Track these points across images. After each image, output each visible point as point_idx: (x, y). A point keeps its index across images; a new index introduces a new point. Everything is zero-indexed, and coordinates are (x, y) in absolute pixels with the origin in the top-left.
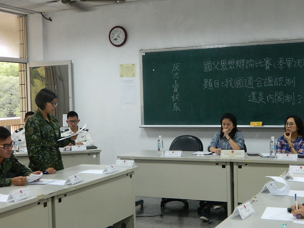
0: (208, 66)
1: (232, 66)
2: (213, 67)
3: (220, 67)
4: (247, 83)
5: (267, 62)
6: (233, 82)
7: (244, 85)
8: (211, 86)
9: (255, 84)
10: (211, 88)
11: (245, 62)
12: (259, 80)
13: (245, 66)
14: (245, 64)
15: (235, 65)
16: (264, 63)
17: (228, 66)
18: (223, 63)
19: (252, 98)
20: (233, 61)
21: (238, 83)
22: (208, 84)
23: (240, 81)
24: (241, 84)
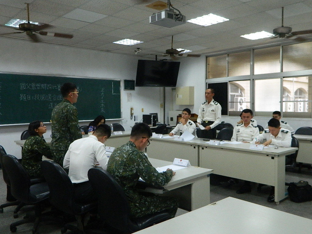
0: (23, 86)
1: (39, 87)
2: (27, 87)
3: (31, 87)
4: (48, 98)
5: (59, 86)
6: (40, 97)
7: (46, 99)
8: (25, 99)
9: (52, 98)
10: (25, 100)
11: (47, 85)
12: (55, 96)
13: (46, 88)
14: (47, 87)
15: (41, 87)
16: (57, 87)
17: (36, 87)
18: (33, 85)
19: (50, 106)
20: (39, 84)
21: (43, 98)
22: (22, 97)
23: (44, 96)
24: (44, 98)
